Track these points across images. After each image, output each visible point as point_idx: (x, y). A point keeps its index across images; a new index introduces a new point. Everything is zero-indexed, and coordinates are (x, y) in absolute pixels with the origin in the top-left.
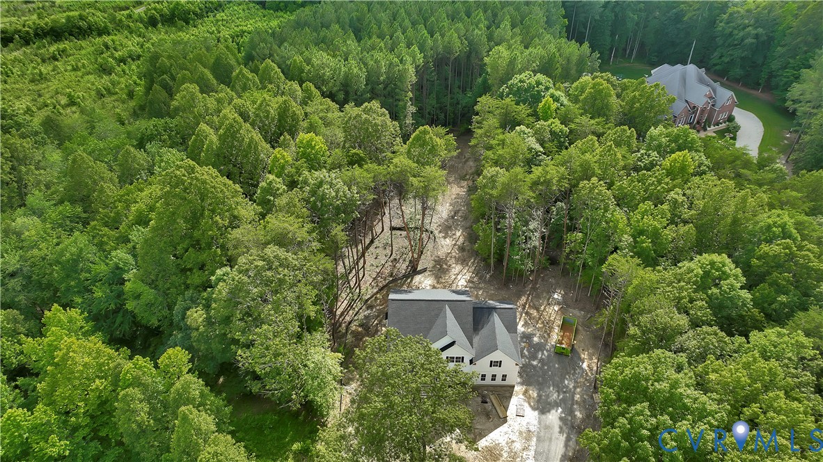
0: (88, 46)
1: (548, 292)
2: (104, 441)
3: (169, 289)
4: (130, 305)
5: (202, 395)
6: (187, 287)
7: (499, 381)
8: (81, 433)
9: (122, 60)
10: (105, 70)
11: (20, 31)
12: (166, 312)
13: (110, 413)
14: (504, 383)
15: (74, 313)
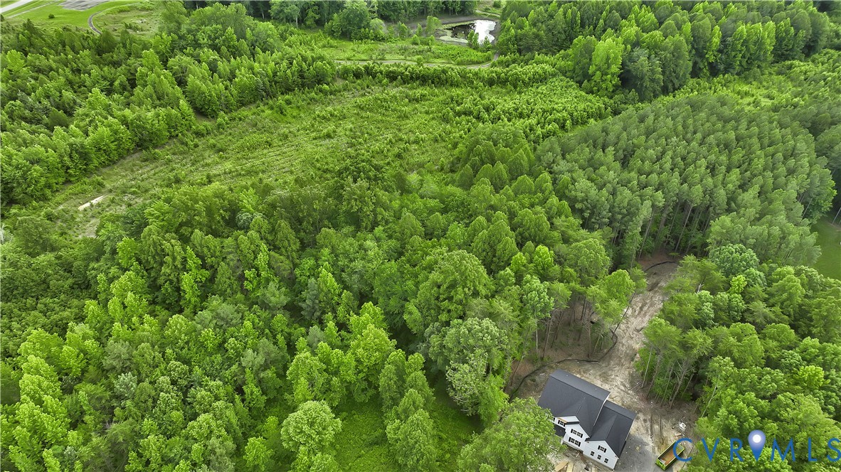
0: (441, 94)
1: (678, 420)
2: (370, 384)
3: (428, 316)
4: (406, 317)
5: (423, 385)
6: (437, 320)
7: (602, 461)
8: (361, 375)
9: (459, 114)
10: (445, 119)
11: (403, 73)
12: (422, 328)
13: (379, 372)
14: (605, 464)
15: (378, 309)
